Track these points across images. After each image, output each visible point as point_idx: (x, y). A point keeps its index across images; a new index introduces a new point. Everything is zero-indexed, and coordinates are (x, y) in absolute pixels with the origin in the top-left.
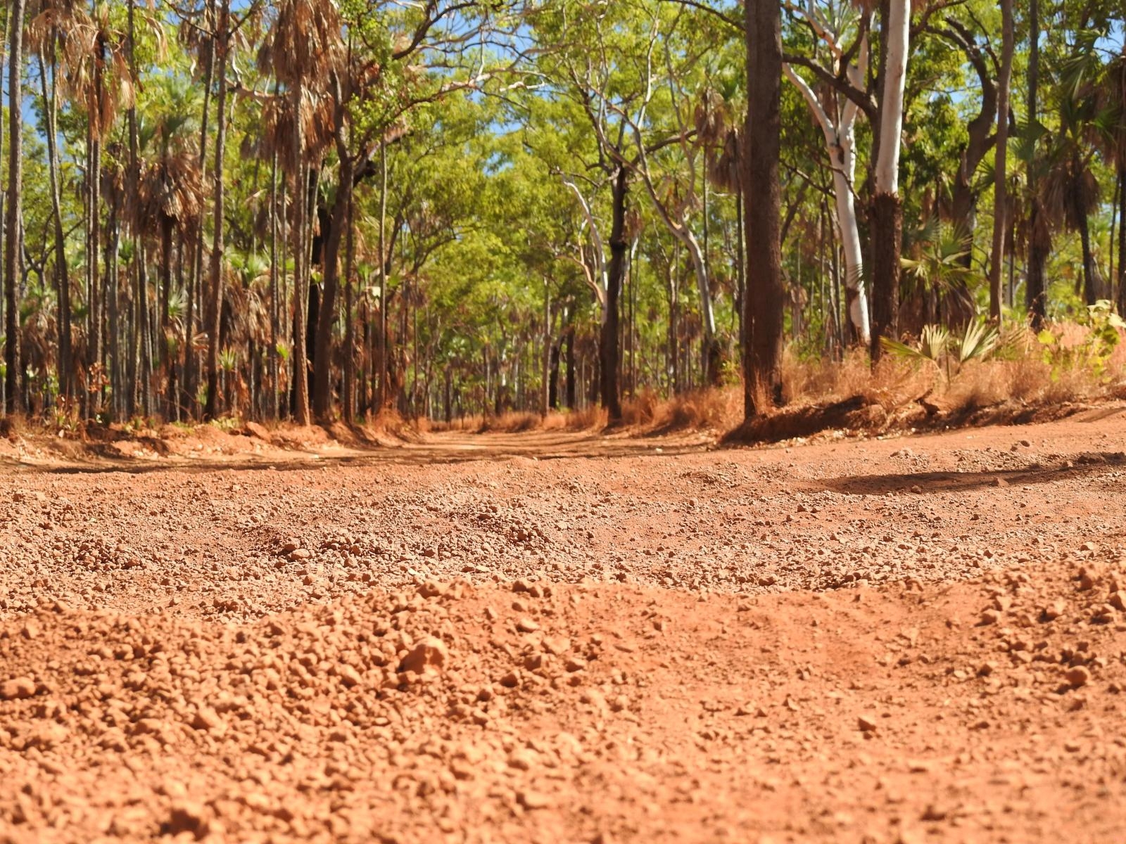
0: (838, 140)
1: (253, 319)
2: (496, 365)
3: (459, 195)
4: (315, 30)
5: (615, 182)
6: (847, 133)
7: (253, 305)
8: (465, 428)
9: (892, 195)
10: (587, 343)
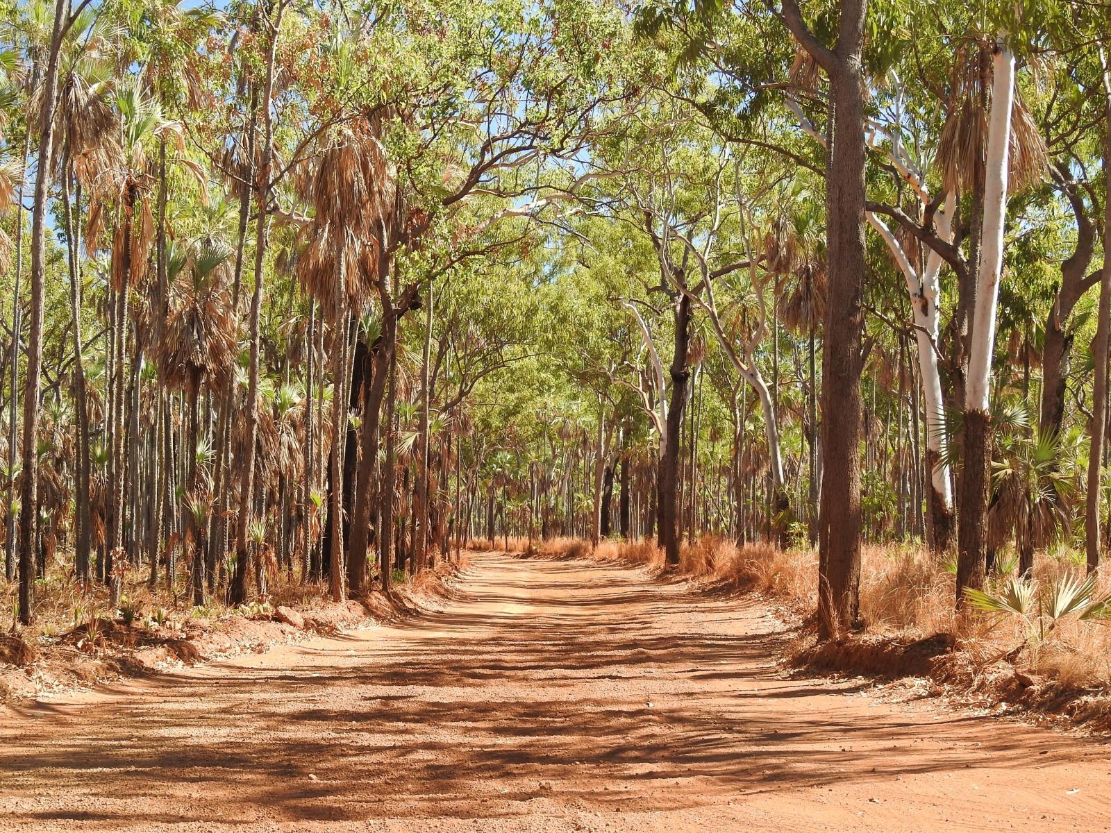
0: (922, 290)
1: (285, 451)
2: (545, 485)
3: (509, 320)
4: (361, 175)
5: (678, 308)
6: (932, 283)
7: (285, 438)
8: (509, 550)
9: (983, 413)
10: (644, 470)
